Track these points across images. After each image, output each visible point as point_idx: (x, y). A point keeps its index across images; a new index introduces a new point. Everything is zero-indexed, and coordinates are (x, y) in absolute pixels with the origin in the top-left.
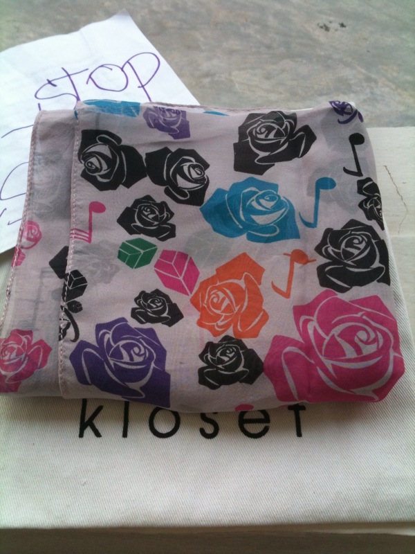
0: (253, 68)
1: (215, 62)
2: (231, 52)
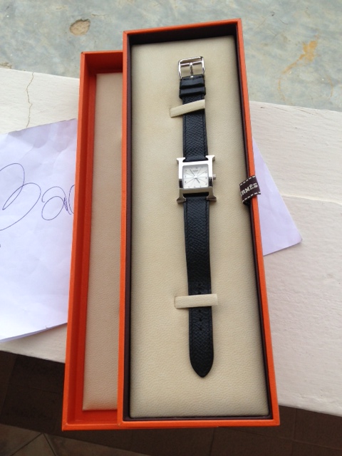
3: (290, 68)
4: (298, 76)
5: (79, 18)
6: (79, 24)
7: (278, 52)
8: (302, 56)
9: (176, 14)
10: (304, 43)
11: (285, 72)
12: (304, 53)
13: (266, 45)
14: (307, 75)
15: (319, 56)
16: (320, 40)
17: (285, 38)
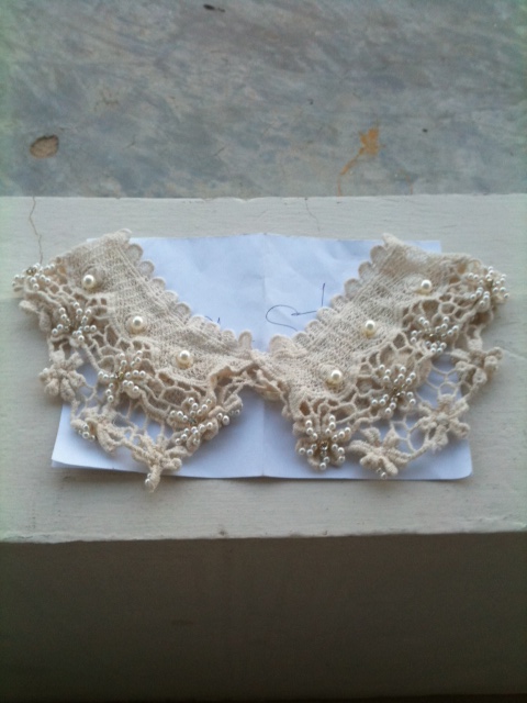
0: (492, 109)
1: (451, 100)
2: (466, 91)
3: (349, 166)
4: (362, 175)
5: (41, 135)
6: (42, 143)
7: (328, 149)
8: (362, 150)
9: (179, 116)
10: (361, 133)
11: (344, 173)
12: (363, 145)
13: (310, 142)
14: (374, 173)
15: (384, 146)
16: (381, 128)
17: (335, 131)
